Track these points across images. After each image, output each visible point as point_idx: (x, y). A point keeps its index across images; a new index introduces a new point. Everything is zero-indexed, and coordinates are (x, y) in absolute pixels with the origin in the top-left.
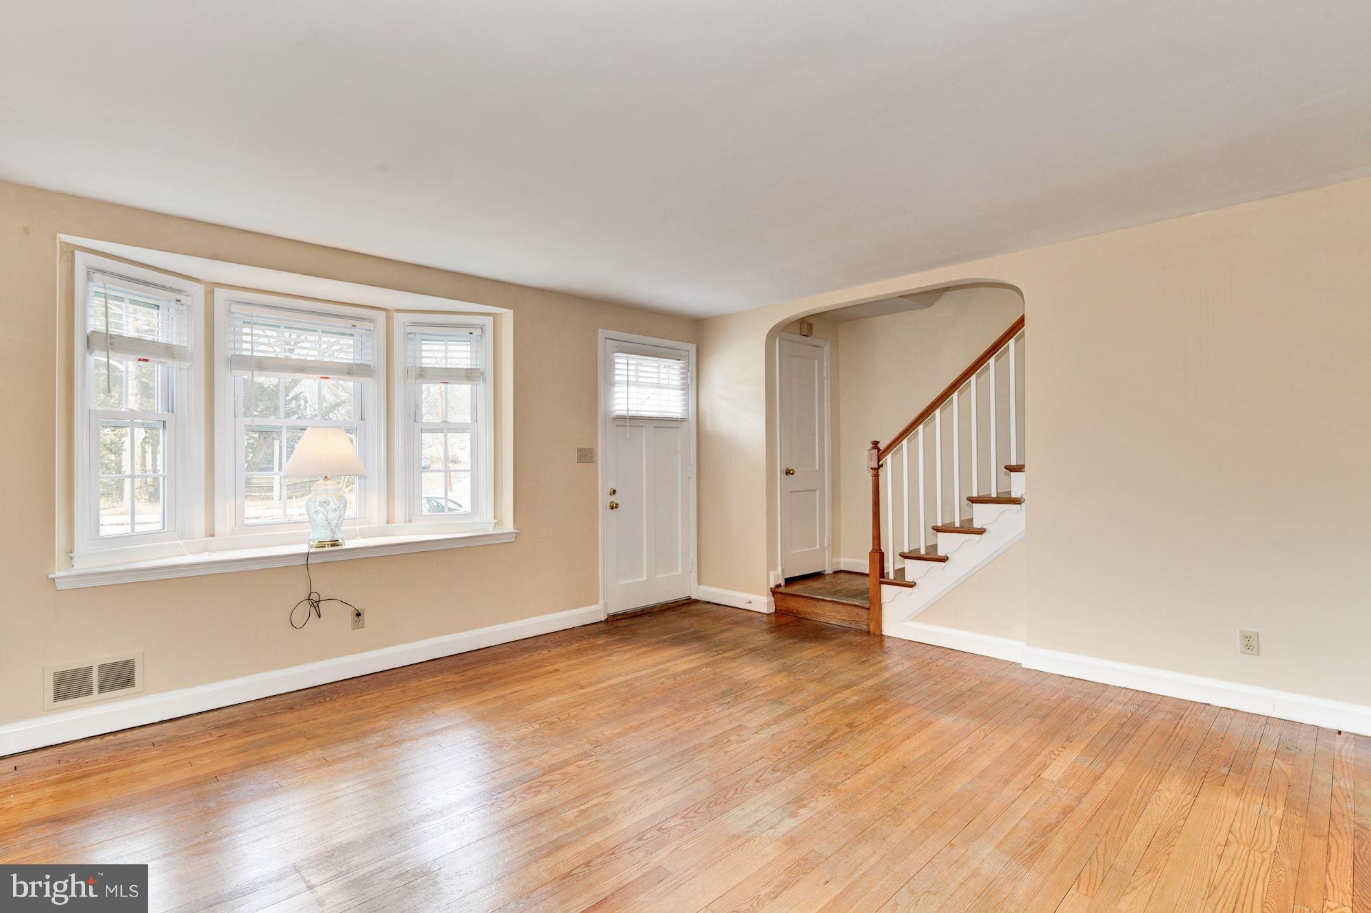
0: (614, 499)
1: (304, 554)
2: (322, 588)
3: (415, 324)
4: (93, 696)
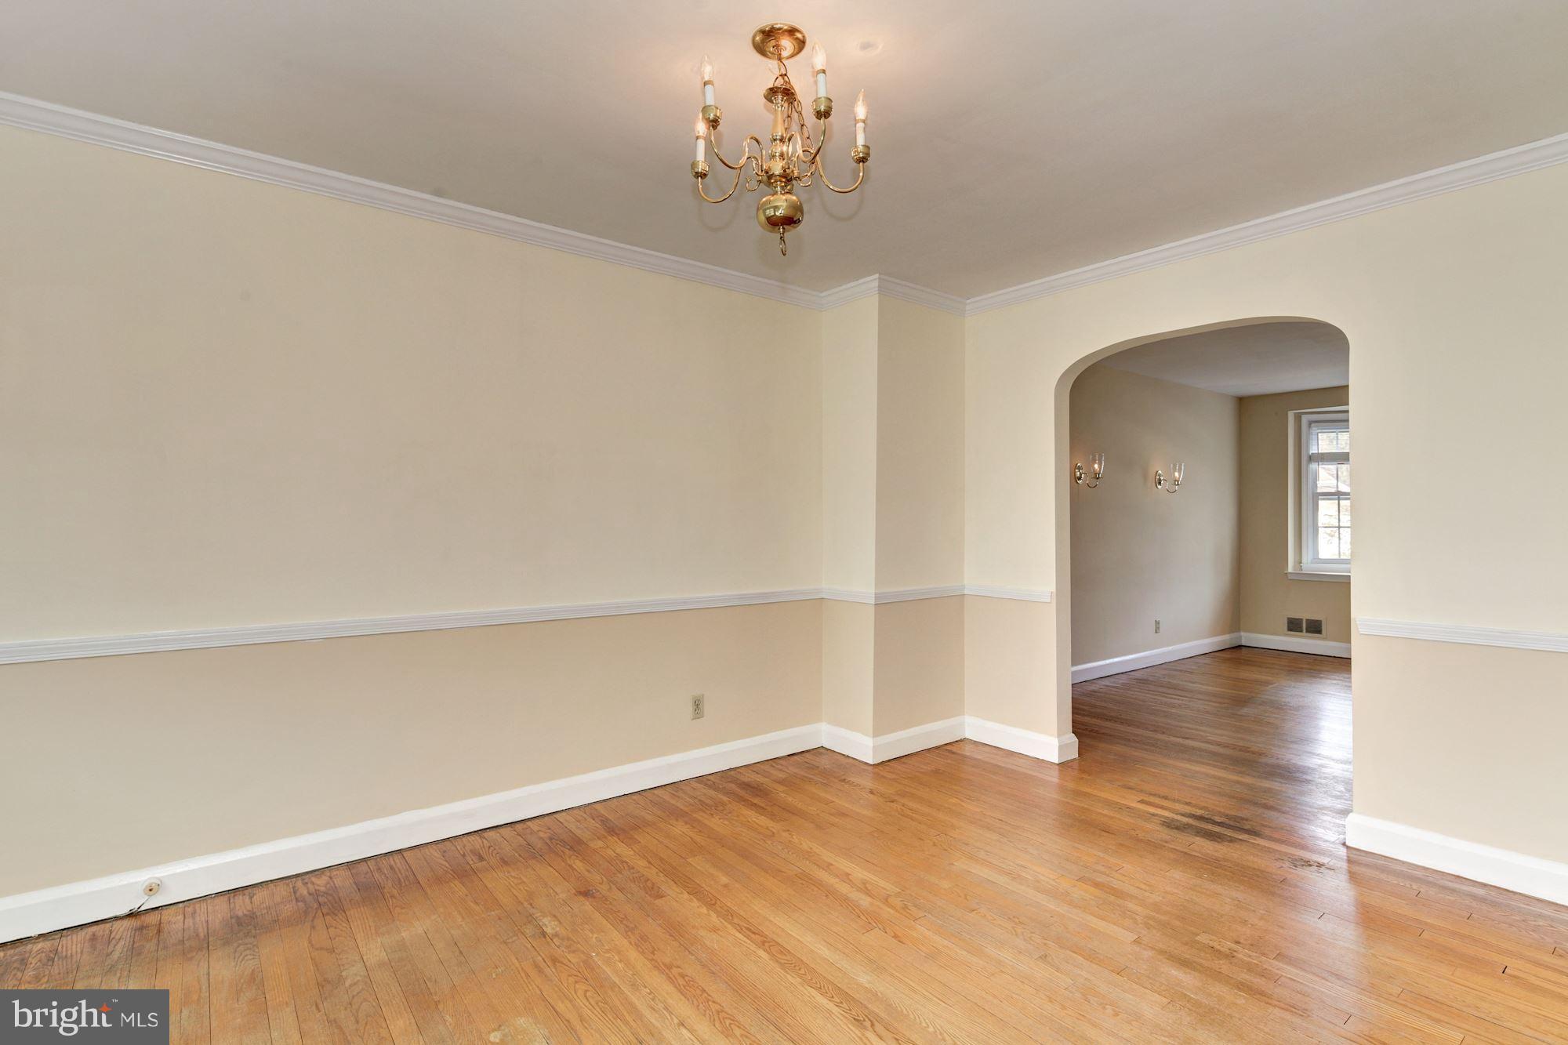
4: (1304, 633)
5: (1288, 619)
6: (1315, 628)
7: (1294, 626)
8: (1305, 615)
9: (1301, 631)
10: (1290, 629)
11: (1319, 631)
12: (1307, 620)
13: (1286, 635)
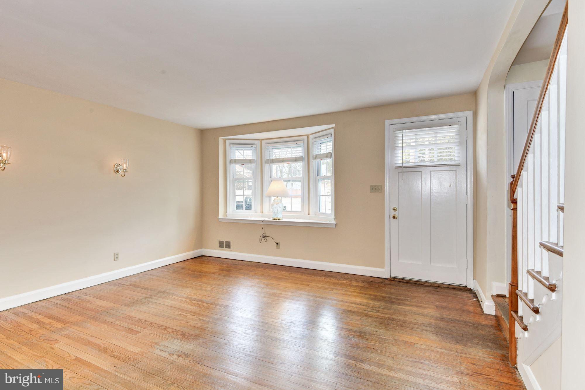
0: (396, 213)
1: (261, 221)
2: (268, 233)
3: (315, 138)
4: (224, 248)
5: (219, 241)
6: (228, 245)
7: (221, 245)
8: (225, 240)
9: (223, 247)
10: (220, 247)
11: (229, 247)
12: (226, 242)
13: (219, 249)
